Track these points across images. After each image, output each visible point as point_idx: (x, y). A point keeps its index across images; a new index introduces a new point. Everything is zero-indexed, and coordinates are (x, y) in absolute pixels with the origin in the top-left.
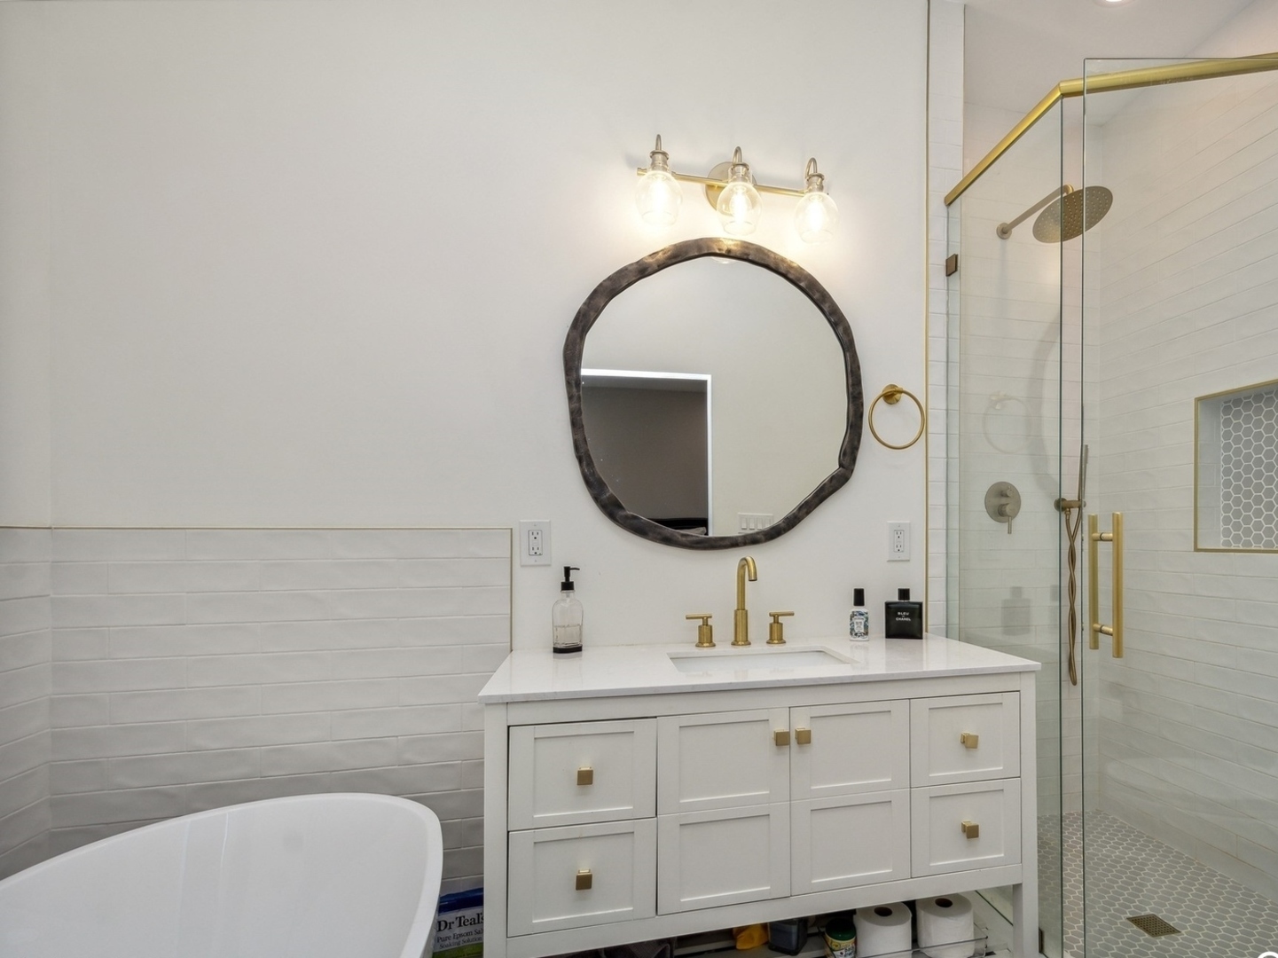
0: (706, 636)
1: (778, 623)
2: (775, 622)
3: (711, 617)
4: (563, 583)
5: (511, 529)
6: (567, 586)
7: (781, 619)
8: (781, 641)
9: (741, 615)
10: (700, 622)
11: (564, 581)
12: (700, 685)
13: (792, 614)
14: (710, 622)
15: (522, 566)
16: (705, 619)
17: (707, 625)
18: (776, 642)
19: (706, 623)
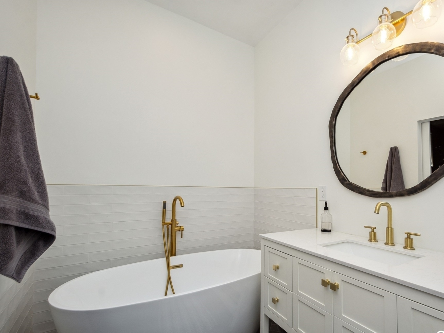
0: (373, 237)
1: (410, 238)
2: (408, 237)
3: (375, 228)
4: (324, 207)
5: (317, 189)
6: (326, 208)
7: (412, 237)
8: (412, 248)
9: (390, 231)
10: (370, 230)
11: (325, 206)
12: (302, 249)
13: (419, 235)
14: (375, 230)
15: (320, 201)
16: (373, 229)
17: (374, 232)
18: (409, 248)
19: (373, 231)
